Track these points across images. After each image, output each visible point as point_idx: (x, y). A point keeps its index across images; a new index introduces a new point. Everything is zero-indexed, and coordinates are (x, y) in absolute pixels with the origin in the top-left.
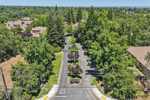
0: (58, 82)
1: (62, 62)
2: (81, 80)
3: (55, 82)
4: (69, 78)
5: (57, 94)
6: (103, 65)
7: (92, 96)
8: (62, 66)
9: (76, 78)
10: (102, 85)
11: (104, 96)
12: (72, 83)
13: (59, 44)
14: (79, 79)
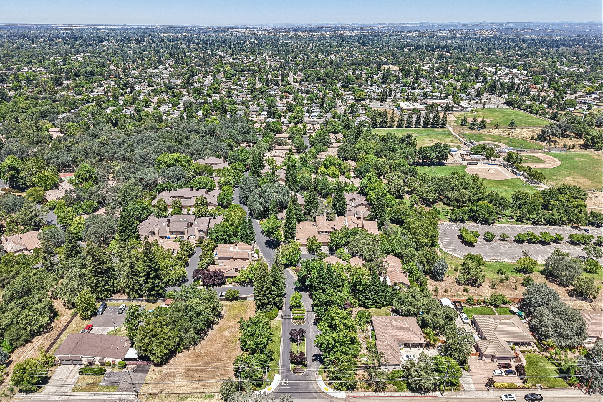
0: (280, 371)
1: (282, 339)
2: (305, 370)
3: (276, 371)
4: (292, 367)
5: (280, 385)
6: (329, 354)
7: (316, 387)
8: (282, 348)
9: (300, 366)
10: (328, 376)
11: (327, 387)
12: (295, 373)
13: (275, 304)
14: (303, 367)
